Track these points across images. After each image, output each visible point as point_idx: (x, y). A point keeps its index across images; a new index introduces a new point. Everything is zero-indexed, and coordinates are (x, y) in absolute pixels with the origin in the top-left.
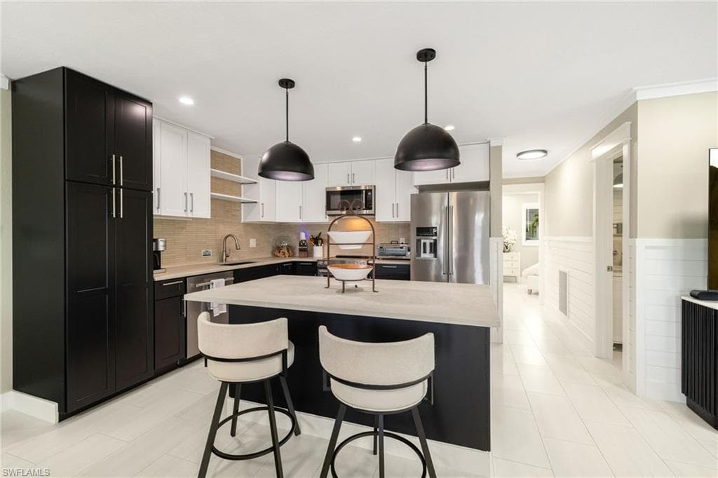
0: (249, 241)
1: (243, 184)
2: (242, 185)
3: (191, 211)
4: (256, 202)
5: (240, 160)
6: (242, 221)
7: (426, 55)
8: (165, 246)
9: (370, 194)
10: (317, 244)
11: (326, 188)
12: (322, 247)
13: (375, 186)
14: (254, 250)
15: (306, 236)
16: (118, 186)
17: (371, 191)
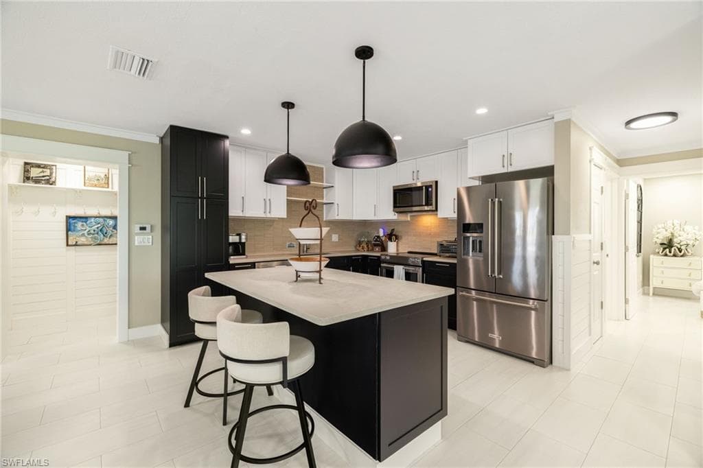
0: (331, 236)
1: (324, 188)
2: (325, 190)
3: (270, 212)
4: (332, 203)
5: (322, 168)
6: (324, 219)
7: (364, 53)
8: (246, 239)
9: (430, 189)
10: (390, 240)
11: (394, 187)
12: (395, 243)
13: (436, 182)
14: (336, 244)
15: (384, 232)
16: (202, 198)
17: (431, 186)
